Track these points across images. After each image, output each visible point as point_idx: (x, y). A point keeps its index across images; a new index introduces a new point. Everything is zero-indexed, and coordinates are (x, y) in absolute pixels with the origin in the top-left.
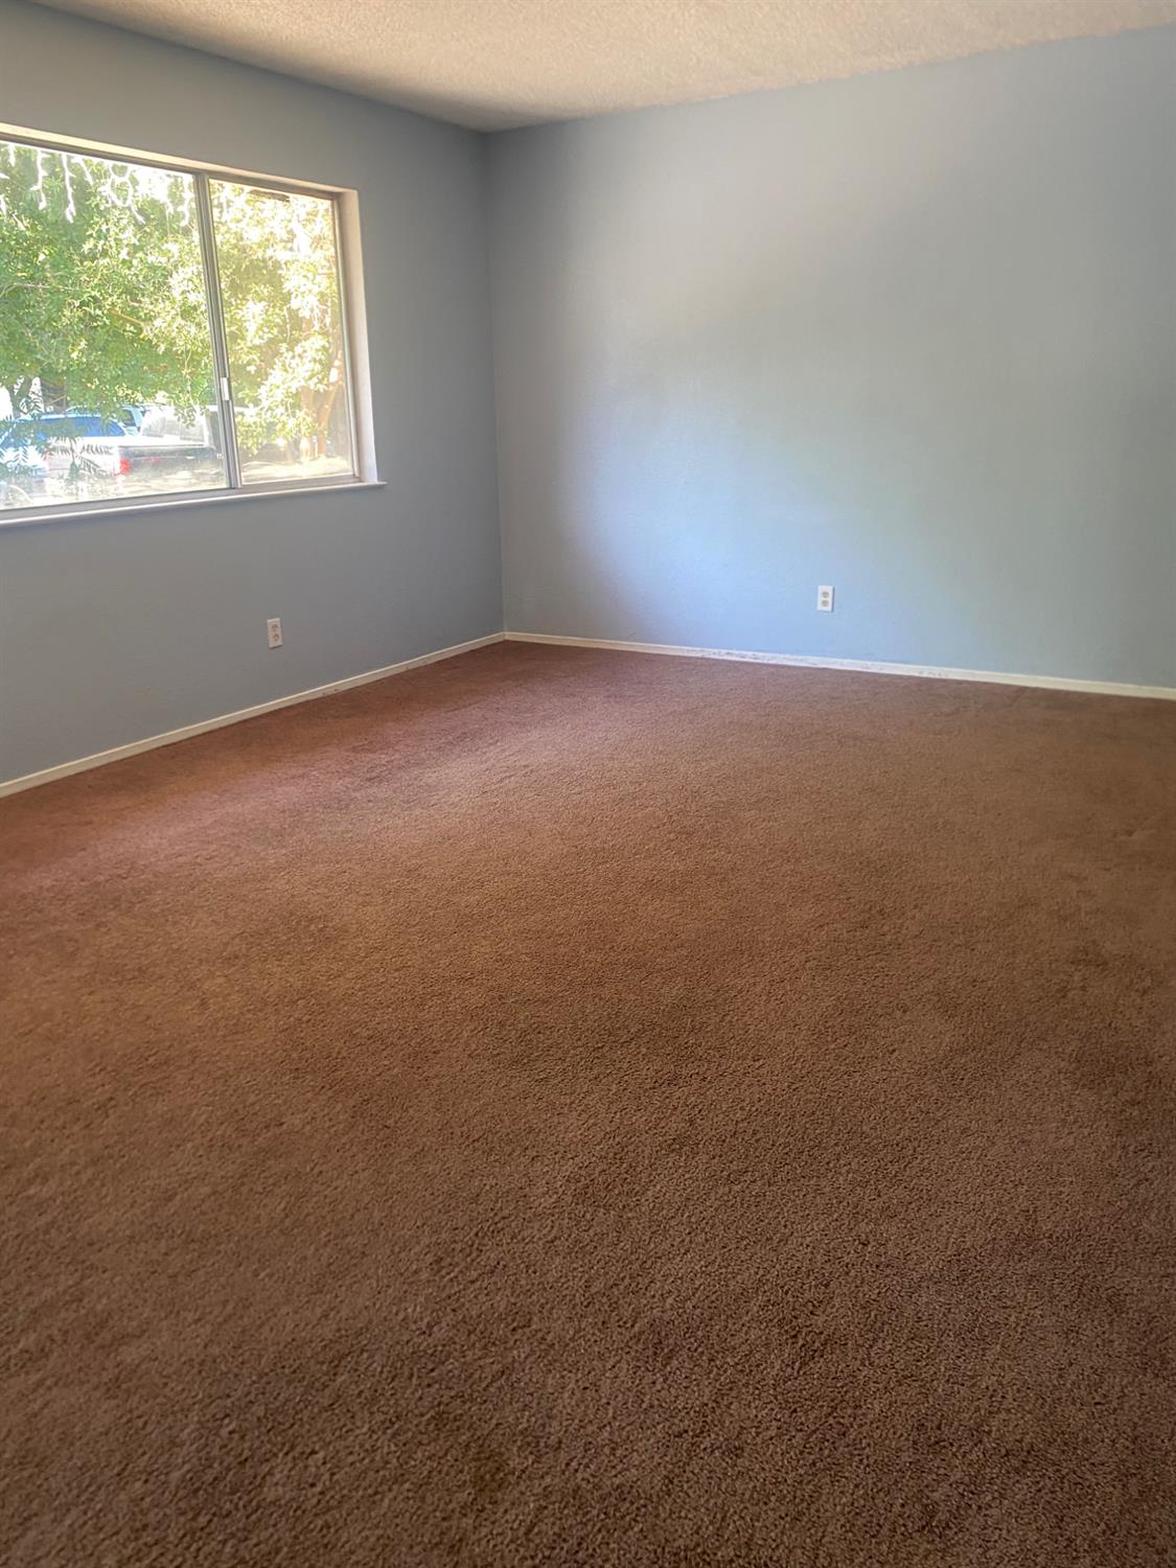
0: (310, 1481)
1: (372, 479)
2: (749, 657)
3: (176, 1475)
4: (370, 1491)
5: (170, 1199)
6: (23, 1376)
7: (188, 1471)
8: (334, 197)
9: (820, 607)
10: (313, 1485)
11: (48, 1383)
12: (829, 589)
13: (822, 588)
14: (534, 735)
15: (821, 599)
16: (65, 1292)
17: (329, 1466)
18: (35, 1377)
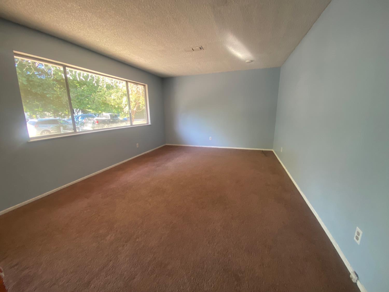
0: (211, 285)
1: (150, 124)
2: (201, 146)
3: (188, 289)
4: (221, 285)
5: (161, 238)
6: (152, 275)
7: (190, 288)
8: (144, 85)
9: (210, 140)
10: (211, 286)
11: (158, 276)
12: (211, 137)
13: (210, 137)
14: (178, 158)
15: (210, 139)
16: (152, 258)
17: (212, 282)
18: (155, 275)
